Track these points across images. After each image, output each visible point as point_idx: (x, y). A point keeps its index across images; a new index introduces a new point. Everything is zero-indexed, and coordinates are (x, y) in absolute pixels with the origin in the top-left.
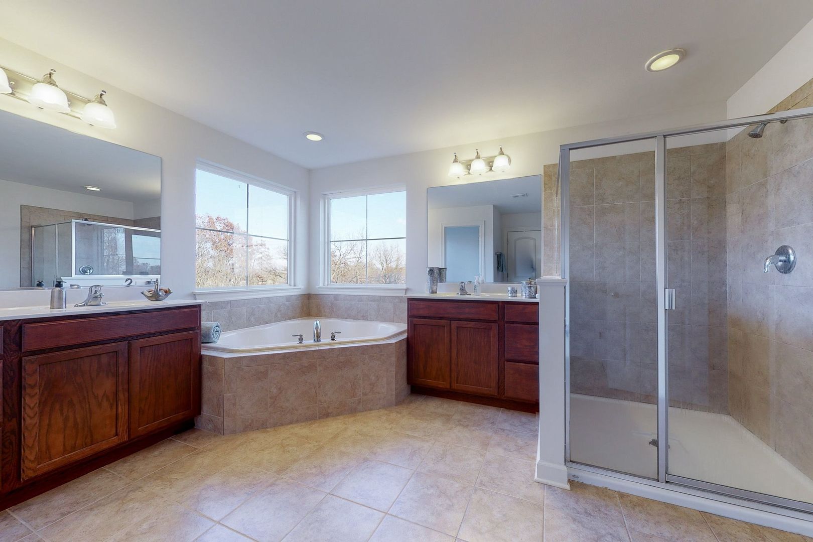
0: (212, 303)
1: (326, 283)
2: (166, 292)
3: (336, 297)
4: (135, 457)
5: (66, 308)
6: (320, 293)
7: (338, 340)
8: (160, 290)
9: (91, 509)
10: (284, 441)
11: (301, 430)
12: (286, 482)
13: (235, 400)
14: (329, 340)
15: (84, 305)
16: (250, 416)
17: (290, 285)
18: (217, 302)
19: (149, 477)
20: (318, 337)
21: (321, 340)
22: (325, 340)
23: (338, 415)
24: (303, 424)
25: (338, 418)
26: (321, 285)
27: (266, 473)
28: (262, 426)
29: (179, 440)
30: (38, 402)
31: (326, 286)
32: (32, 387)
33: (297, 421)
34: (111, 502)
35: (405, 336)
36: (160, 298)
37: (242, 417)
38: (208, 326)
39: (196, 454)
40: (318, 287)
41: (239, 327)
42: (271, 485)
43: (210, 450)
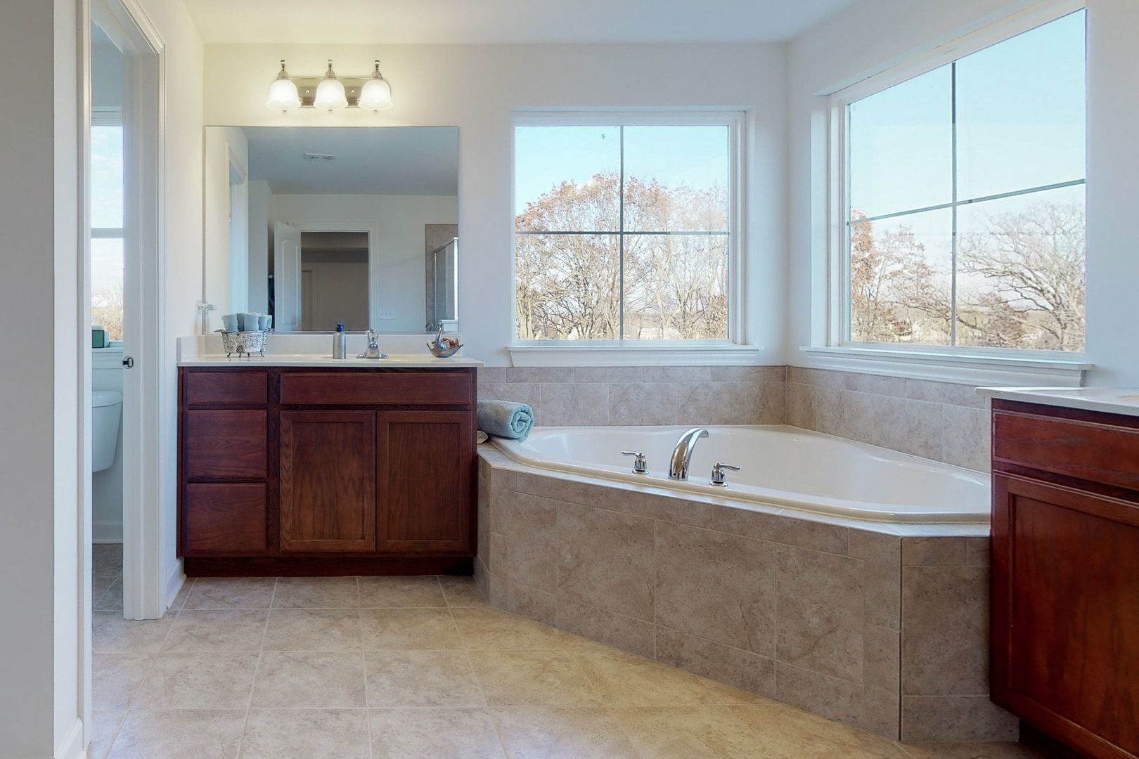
0: (539, 368)
1: (834, 338)
2: (452, 344)
3: (851, 380)
4: (387, 580)
5: (345, 358)
6: (811, 365)
7: (730, 485)
8: (444, 340)
9: (311, 614)
10: (555, 663)
11: (602, 661)
12: (486, 722)
13: (506, 549)
14: (706, 481)
15: (363, 357)
16: (527, 587)
17: (734, 342)
18: (548, 368)
19: (374, 611)
20: (679, 468)
21: (689, 478)
22: (698, 478)
23: (705, 674)
24: (620, 653)
25: (704, 681)
26: (817, 342)
27: (477, 691)
28: (546, 619)
29: (442, 583)
30: (292, 465)
31: (834, 348)
32: (287, 446)
33: (611, 642)
34: (328, 617)
35: (985, 531)
36: (443, 352)
37: (516, 584)
38: (508, 408)
39: (437, 612)
40: (806, 348)
41: (592, 422)
42: (464, 711)
43: (456, 616)
